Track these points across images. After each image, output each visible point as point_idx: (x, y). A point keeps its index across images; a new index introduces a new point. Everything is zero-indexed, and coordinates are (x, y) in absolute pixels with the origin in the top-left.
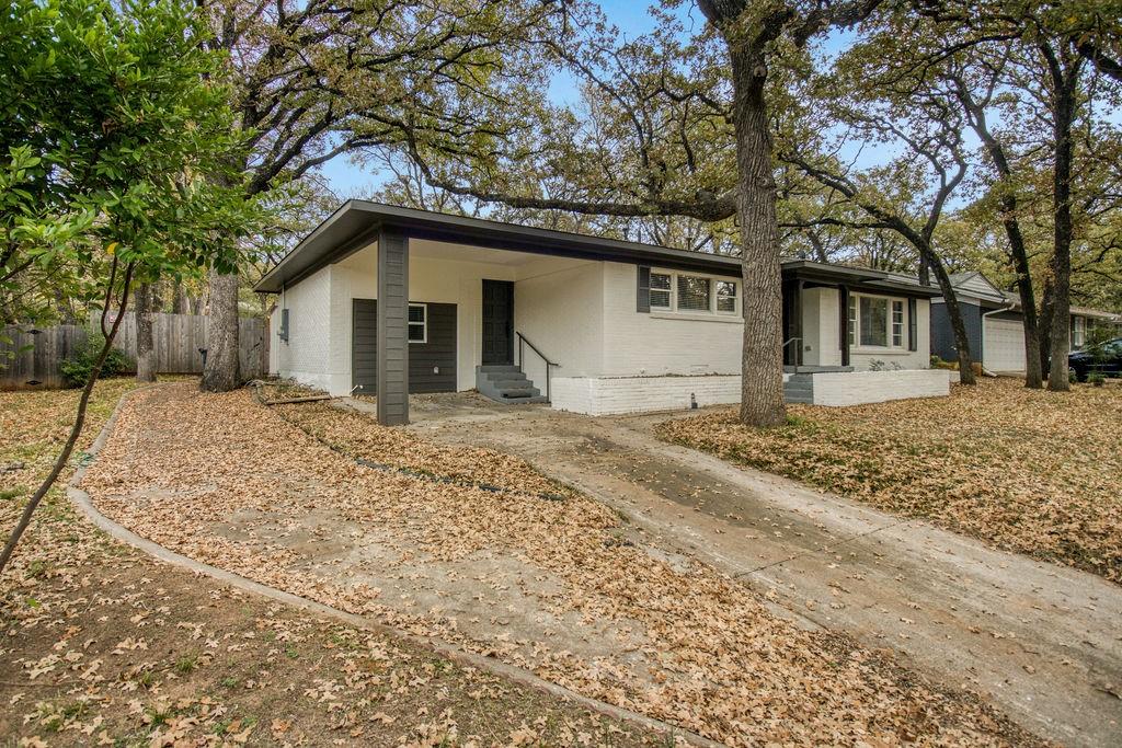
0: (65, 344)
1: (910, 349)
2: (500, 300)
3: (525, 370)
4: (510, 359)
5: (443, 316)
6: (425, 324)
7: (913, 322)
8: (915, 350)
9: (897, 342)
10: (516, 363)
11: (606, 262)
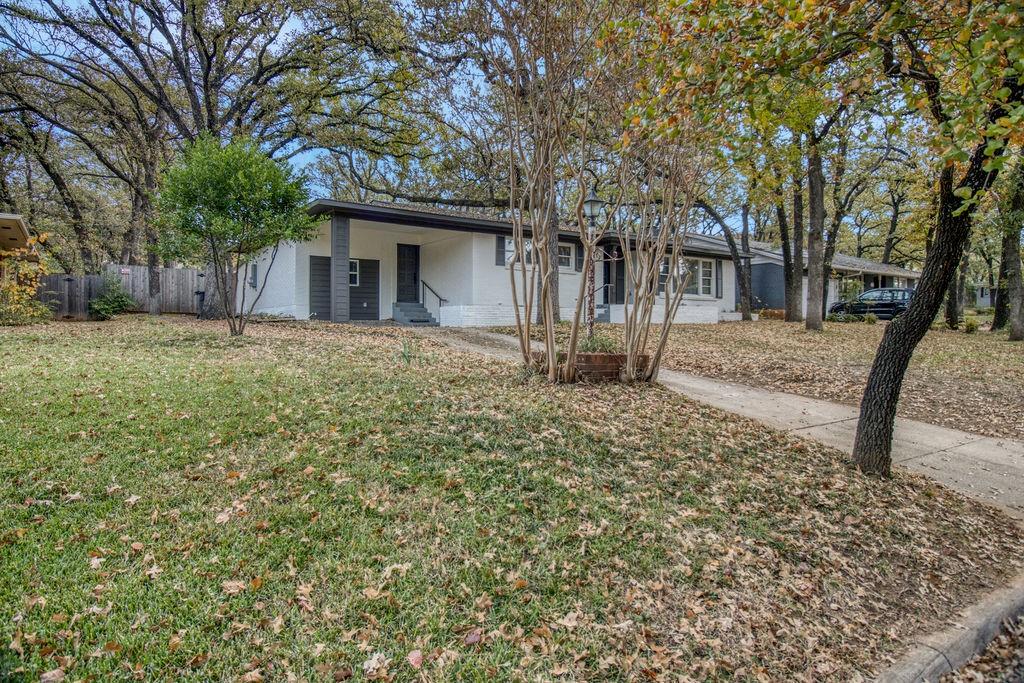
0: (90, 289)
1: (717, 297)
2: (409, 258)
3: (427, 306)
4: (416, 299)
5: (370, 268)
6: (358, 273)
7: (719, 277)
8: (721, 298)
9: (707, 291)
10: (421, 302)
11: (474, 233)
